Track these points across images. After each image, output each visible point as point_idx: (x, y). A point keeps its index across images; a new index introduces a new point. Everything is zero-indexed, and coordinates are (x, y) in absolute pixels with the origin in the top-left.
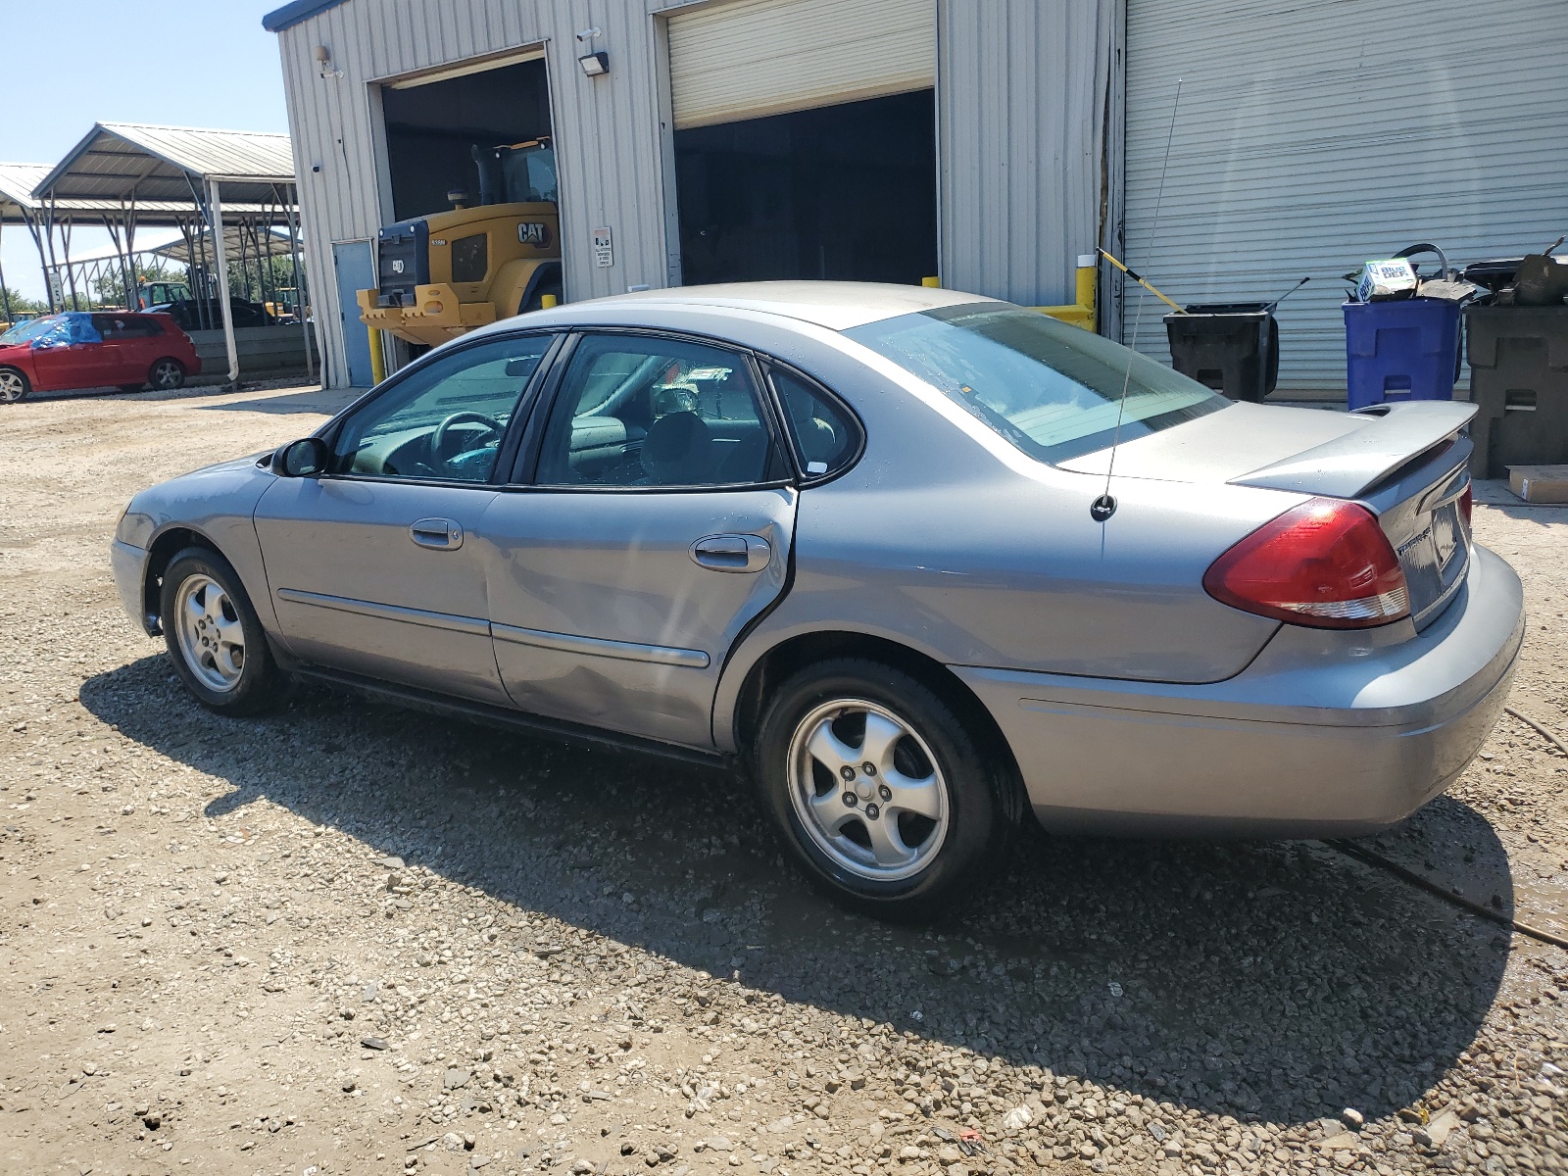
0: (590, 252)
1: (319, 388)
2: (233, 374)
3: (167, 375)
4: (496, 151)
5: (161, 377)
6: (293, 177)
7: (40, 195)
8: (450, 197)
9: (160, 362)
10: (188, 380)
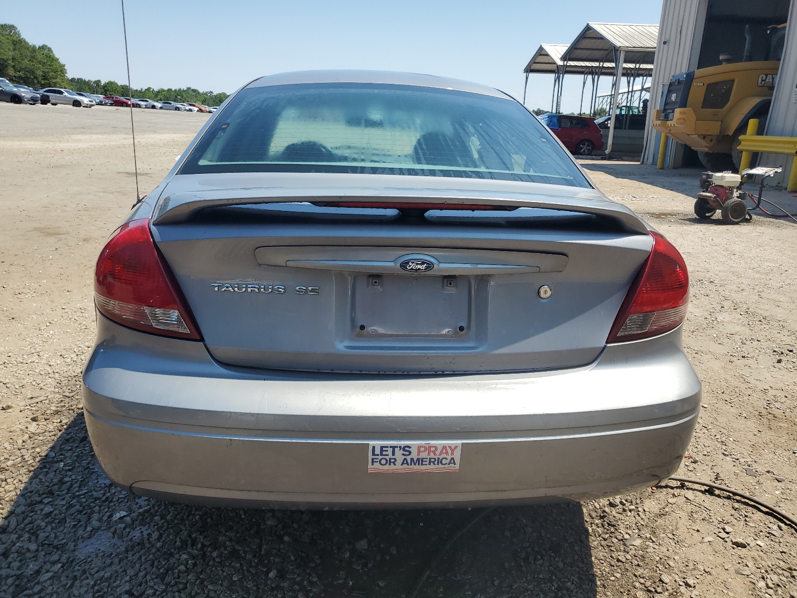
0: (791, 92)
1: (639, 163)
2: (607, 152)
3: (584, 148)
4: (768, 29)
5: (582, 149)
6: (655, 48)
7: (563, 59)
8: (721, 57)
9: (582, 142)
10: (594, 152)
